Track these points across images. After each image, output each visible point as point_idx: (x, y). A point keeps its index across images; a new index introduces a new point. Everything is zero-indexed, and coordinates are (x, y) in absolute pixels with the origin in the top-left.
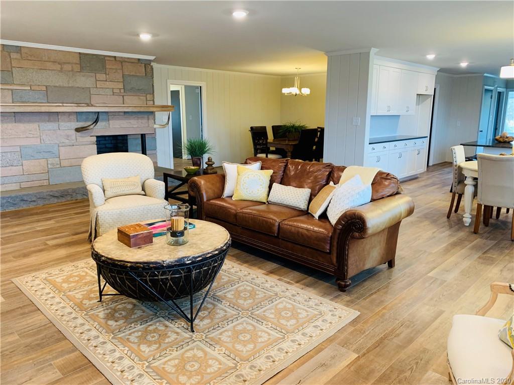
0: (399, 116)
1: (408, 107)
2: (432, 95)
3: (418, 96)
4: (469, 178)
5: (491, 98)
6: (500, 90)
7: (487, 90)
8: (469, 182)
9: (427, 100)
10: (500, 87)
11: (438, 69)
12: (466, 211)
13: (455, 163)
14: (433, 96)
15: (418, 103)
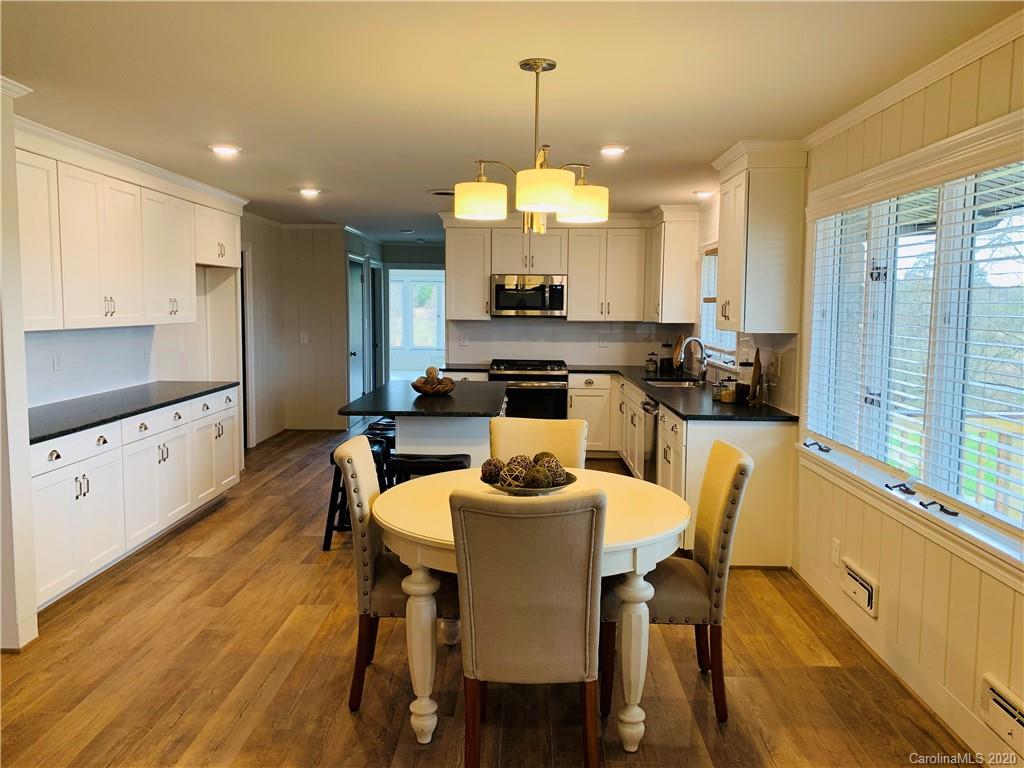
0: (153, 326)
1: (173, 301)
2: (236, 269)
3: (202, 269)
4: (417, 569)
5: (362, 281)
6: (374, 264)
7: (354, 264)
8: (417, 585)
9: (227, 281)
10: (374, 259)
11: (246, 203)
12: (418, 690)
13: (357, 509)
14: (239, 272)
15: (203, 288)
